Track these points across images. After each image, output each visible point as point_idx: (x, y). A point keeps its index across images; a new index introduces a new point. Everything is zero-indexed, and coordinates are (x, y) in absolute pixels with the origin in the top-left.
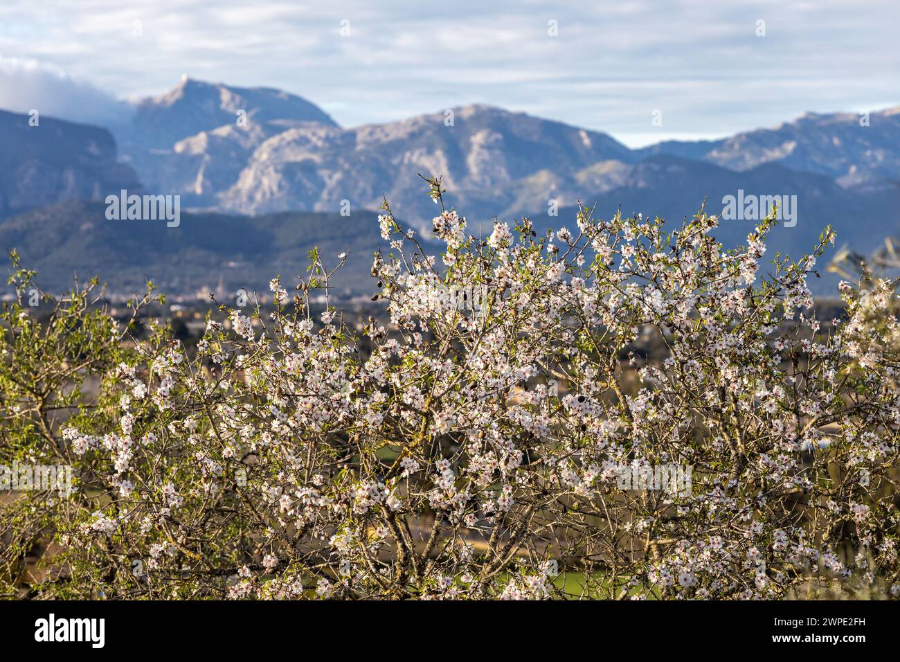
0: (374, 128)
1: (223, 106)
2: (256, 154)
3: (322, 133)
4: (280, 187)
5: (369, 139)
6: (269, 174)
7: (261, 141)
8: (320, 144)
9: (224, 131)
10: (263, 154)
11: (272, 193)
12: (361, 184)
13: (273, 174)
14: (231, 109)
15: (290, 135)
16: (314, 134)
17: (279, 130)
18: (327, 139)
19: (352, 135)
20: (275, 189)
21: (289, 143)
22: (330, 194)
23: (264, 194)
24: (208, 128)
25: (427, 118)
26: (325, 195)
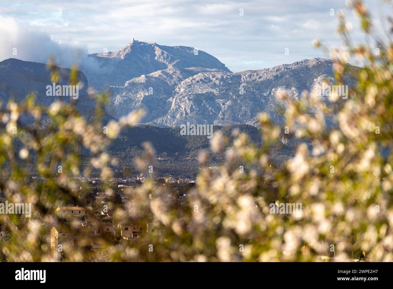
0: (252, 73)
1: (156, 58)
2: (177, 89)
3: (219, 76)
4: (192, 110)
5: (248, 79)
6: (185, 101)
7: (180, 80)
8: (217, 82)
9: (156, 74)
10: (181, 89)
11: (187, 114)
12: (243, 108)
13: (187, 101)
14: (161, 60)
15: (198, 77)
16: (213, 77)
17: (192, 73)
18: (222, 79)
19: (238, 77)
20: (189, 111)
21: (198, 82)
22: (223, 114)
23: (182, 114)
24: (146, 72)
25: (286, 66)
26: (220, 115)
